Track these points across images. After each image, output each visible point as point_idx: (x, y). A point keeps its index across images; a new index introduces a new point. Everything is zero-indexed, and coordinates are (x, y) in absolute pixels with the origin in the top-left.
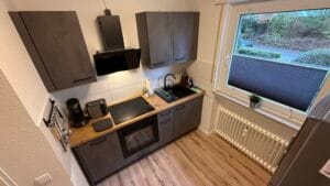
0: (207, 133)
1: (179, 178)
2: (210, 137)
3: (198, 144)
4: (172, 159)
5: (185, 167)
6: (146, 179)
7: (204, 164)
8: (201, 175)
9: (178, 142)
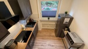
0: (41, 30)
1: (44, 41)
2: (42, 30)
3: (41, 33)
4: (39, 40)
5: (43, 39)
6: (39, 48)
7: (45, 35)
8: (46, 37)
9: (37, 36)
